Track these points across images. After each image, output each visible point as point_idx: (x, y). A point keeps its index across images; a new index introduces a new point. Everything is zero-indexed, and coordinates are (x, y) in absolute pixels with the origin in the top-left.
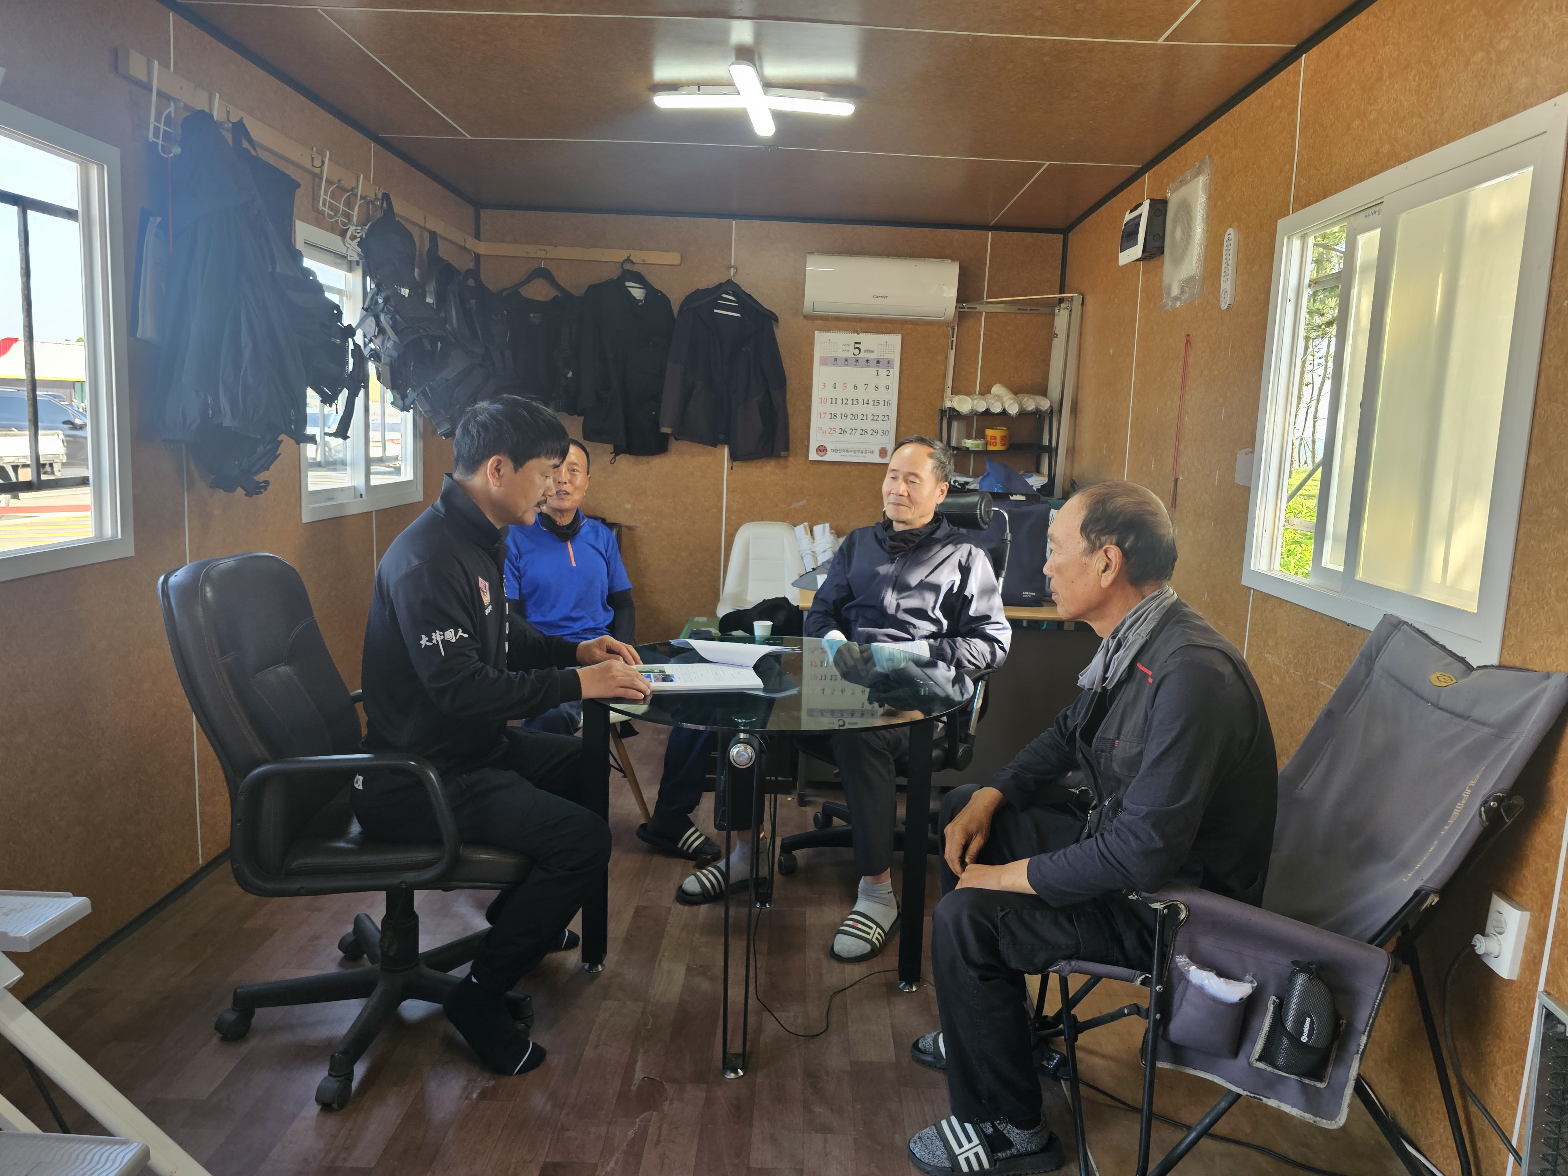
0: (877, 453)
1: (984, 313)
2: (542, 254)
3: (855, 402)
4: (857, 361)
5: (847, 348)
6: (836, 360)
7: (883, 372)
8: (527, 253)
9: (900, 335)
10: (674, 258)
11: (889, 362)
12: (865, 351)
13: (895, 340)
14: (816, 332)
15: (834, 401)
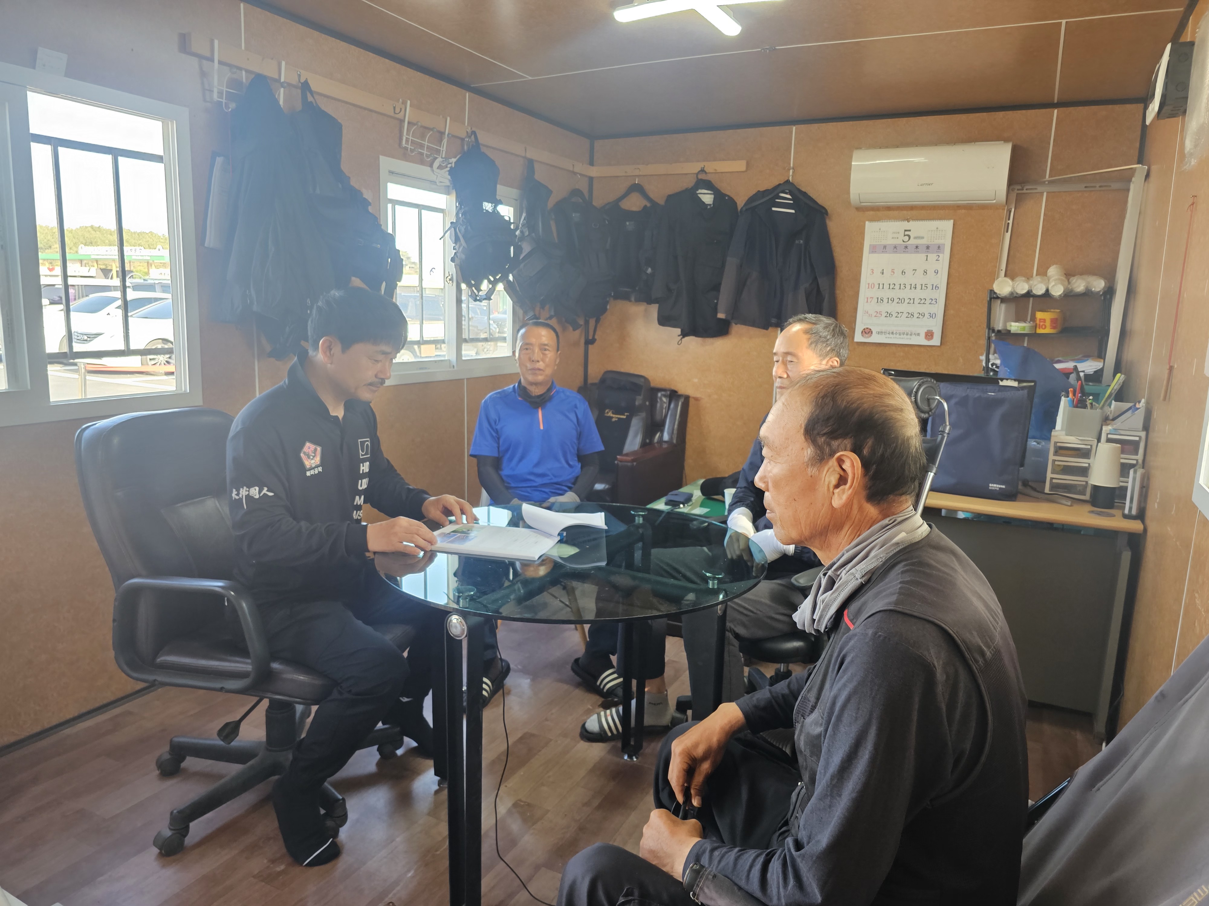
0: (923, 335)
1: (1045, 194)
2: (637, 173)
3: (902, 287)
4: (906, 247)
5: (896, 235)
6: (885, 247)
7: (932, 257)
8: (626, 172)
9: (952, 221)
10: (740, 166)
11: (939, 248)
12: (915, 238)
13: (947, 226)
14: (867, 223)
15: (882, 286)
